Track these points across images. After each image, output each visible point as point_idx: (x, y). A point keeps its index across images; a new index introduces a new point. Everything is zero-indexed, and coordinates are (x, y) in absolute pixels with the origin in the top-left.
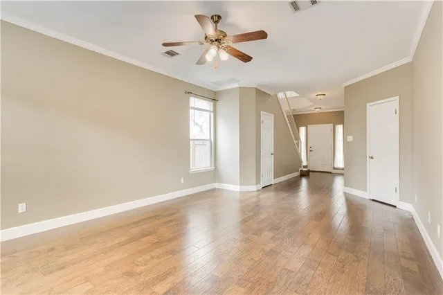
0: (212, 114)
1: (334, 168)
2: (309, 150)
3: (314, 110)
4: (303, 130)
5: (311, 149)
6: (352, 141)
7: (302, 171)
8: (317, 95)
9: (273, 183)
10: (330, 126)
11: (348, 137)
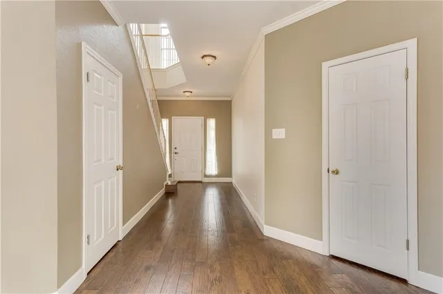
1: (206, 176)
2: (173, 152)
3: (181, 95)
5: (176, 151)
6: (284, 137)
7: (167, 185)
8: (203, 57)
9: (120, 239)
10: (200, 119)
11: (274, 130)
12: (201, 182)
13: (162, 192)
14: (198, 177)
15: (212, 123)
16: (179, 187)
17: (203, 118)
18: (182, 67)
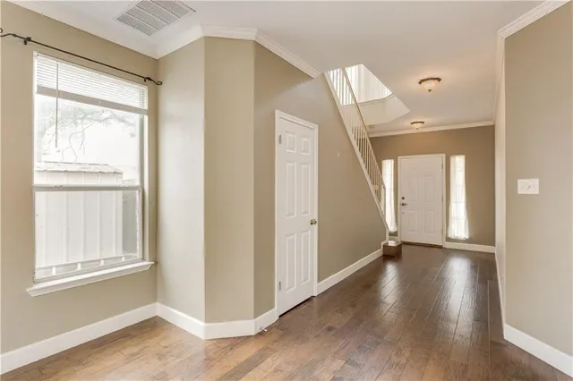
0: (146, 118)
1: (448, 239)
2: (399, 204)
3: (409, 127)
4: (388, 166)
5: (404, 201)
6: (537, 192)
7: (386, 246)
8: (420, 83)
9: (315, 294)
10: (440, 158)
11: (519, 181)
12: (441, 247)
13: (378, 253)
14: (437, 240)
15: (459, 162)
16: (405, 250)
17: (444, 155)
18: (399, 97)
